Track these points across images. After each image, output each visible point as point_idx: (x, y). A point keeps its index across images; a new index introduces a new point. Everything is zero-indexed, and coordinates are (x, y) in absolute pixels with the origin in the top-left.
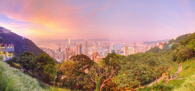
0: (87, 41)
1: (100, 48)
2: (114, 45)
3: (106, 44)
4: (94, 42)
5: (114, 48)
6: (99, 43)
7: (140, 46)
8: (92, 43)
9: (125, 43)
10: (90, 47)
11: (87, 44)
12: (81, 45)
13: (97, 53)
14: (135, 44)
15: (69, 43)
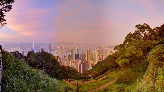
0: (51, 44)
1: (64, 52)
2: (78, 49)
3: (71, 47)
4: (58, 46)
5: (78, 51)
6: (64, 47)
7: (105, 50)
8: (57, 46)
9: (90, 47)
10: (54, 50)
11: (51, 48)
12: (43, 48)
13: (58, 56)
14: (100, 48)
15: (33, 46)
